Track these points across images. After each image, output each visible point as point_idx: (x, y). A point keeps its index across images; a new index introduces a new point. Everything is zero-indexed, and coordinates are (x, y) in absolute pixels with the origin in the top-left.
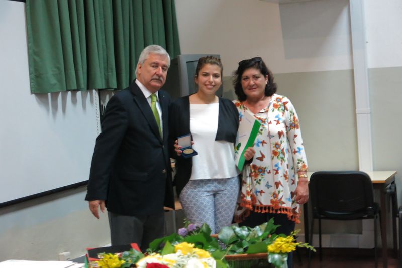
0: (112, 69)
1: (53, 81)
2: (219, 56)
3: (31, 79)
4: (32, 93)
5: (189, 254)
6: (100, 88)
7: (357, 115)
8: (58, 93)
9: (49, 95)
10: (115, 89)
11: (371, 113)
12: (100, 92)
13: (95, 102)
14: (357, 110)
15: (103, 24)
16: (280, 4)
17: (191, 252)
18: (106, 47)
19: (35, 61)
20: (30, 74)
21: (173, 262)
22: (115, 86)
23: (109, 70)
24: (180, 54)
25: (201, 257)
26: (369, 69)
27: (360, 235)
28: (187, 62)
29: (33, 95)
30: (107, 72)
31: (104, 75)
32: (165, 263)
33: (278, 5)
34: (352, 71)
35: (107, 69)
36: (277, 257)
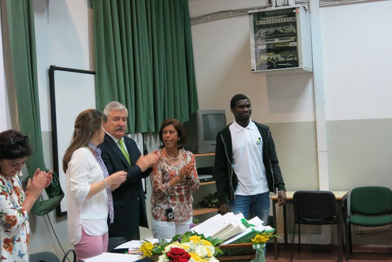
0: (151, 119)
2: (224, 111)
5: (198, 242)
6: (144, 132)
7: (319, 153)
10: (154, 133)
11: (328, 151)
12: (143, 134)
13: (140, 141)
14: (318, 149)
15: (146, 89)
16: (267, 76)
17: (199, 242)
18: (148, 104)
21: (187, 247)
22: (153, 130)
23: (150, 120)
24: (198, 109)
25: (205, 244)
26: (327, 122)
27: (320, 236)
28: (203, 115)
30: (149, 121)
31: (147, 123)
32: (182, 248)
33: (265, 77)
34: (315, 122)
35: (148, 118)
36: (258, 246)
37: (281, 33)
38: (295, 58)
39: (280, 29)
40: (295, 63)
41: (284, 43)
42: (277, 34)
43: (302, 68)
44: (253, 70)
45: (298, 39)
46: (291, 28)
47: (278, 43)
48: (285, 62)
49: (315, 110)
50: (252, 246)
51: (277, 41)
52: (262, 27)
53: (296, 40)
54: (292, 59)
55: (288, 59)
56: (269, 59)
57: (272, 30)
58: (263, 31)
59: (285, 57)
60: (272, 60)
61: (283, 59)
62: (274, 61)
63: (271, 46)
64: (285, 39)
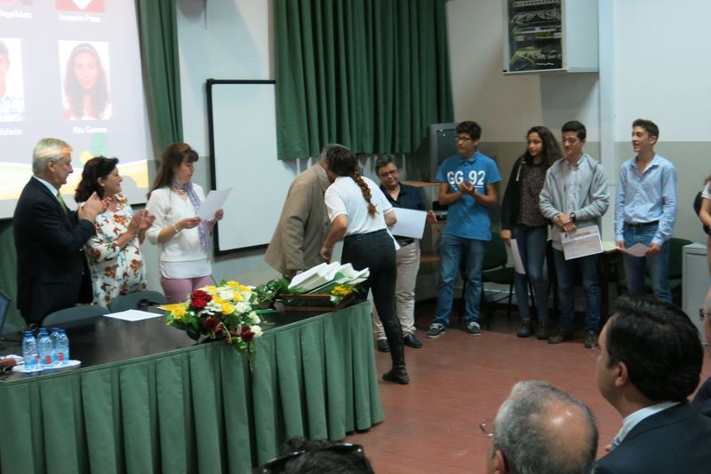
1: (298, 149)
3: (278, 147)
4: (280, 157)
8: (306, 160)
9: (298, 160)
19: (282, 132)
20: (278, 143)
26: (615, 143)
28: (437, 131)
29: (281, 161)
34: (599, 143)
37: (542, 20)
38: (559, 56)
39: (541, 14)
40: (558, 63)
41: (544, 34)
42: (537, 22)
43: (565, 71)
44: (505, 71)
45: (563, 29)
46: (554, 13)
47: (538, 34)
48: (546, 61)
49: (600, 126)
50: (329, 298)
51: (538, 30)
52: (520, 10)
53: (559, 30)
54: (554, 57)
55: (550, 57)
56: (525, 55)
57: (531, 15)
58: (520, 16)
59: (546, 54)
60: (530, 57)
61: (543, 56)
62: (532, 59)
63: (530, 38)
64: (547, 28)
